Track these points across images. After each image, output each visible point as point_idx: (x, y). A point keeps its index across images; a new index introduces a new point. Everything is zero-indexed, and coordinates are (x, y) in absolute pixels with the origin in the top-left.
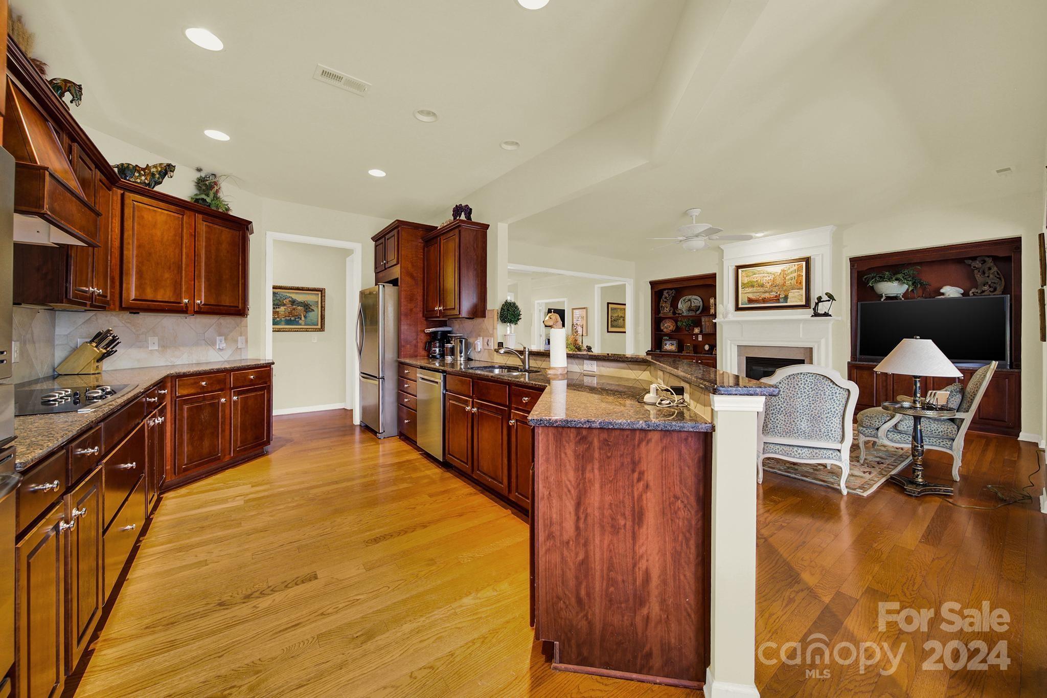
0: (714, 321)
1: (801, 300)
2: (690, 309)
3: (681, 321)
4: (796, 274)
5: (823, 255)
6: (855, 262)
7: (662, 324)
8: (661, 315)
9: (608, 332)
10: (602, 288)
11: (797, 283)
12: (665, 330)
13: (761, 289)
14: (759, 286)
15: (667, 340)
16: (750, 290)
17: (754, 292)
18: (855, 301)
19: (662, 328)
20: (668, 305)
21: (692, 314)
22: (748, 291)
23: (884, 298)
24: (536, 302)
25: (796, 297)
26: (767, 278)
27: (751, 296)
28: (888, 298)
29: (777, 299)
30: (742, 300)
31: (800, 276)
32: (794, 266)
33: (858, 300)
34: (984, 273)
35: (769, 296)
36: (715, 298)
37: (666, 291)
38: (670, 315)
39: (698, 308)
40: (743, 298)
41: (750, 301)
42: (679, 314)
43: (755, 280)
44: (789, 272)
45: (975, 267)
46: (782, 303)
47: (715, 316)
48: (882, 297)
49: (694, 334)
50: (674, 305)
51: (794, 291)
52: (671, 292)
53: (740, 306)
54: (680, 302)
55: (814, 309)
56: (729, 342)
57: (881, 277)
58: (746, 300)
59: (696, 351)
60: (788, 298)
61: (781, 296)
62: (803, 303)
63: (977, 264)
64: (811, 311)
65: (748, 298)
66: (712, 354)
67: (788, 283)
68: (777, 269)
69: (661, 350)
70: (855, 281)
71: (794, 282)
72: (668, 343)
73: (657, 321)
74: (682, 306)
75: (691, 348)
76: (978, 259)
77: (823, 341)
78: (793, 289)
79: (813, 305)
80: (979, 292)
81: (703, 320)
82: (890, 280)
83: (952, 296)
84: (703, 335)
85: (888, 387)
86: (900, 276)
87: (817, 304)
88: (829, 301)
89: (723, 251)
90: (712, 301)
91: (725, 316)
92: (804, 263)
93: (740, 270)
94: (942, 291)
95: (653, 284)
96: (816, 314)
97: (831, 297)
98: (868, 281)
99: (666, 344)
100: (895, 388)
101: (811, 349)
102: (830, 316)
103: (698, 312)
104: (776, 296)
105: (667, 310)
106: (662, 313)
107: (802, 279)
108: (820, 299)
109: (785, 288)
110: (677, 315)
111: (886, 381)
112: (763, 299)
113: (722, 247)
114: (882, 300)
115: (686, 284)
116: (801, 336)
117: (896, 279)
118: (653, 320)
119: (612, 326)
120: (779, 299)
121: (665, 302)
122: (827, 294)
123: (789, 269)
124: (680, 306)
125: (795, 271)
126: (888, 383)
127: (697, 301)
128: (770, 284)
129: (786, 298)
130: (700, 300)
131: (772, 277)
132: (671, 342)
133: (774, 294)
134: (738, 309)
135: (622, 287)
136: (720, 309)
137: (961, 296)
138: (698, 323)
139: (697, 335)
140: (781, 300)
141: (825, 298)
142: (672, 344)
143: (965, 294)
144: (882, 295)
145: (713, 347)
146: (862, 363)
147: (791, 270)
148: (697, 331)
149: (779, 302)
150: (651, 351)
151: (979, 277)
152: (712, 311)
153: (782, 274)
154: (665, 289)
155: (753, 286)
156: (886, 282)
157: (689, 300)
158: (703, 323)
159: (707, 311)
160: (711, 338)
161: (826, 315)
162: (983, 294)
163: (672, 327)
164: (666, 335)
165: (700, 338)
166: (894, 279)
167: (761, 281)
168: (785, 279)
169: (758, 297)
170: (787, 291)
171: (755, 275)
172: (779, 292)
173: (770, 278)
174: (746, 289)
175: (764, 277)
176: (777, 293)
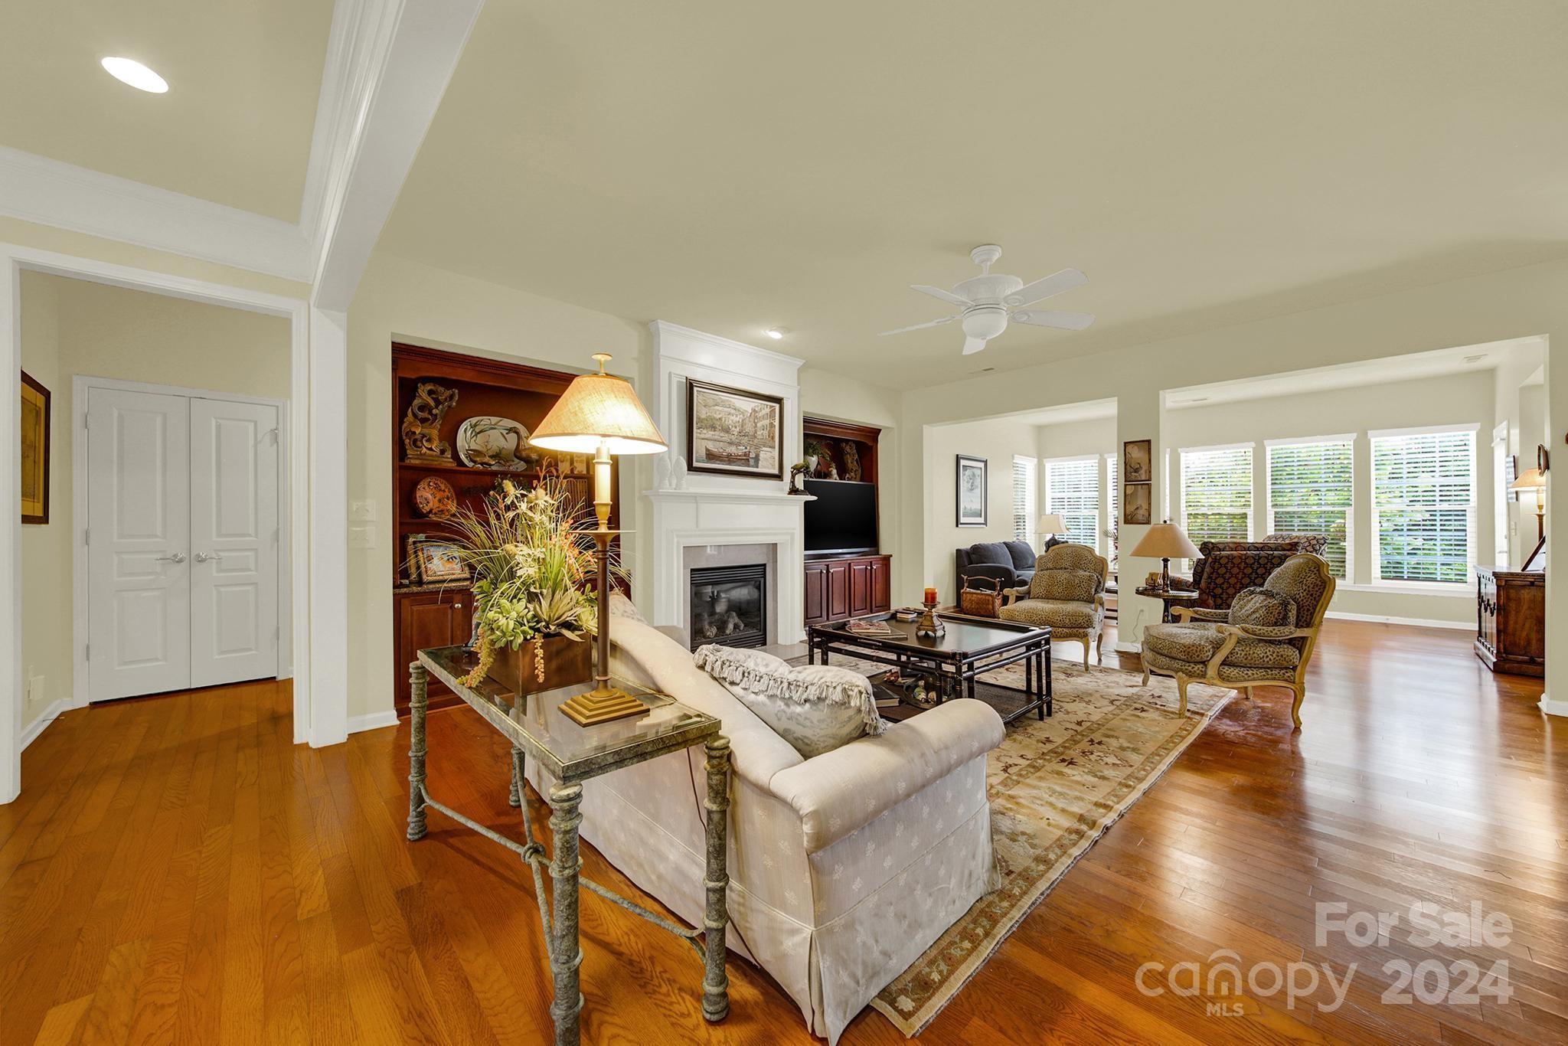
1: (773, 466)
11: (769, 437)
13: (726, 437)
14: (722, 430)
16: (711, 434)
17: (715, 440)
22: (706, 436)
25: (768, 460)
26: (734, 419)
27: (711, 446)
29: (746, 459)
30: (698, 452)
31: (772, 425)
32: (766, 408)
35: (735, 452)
40: (699, 449)
41: (711, 456)
43: (718, 417)
44: (760, 415)
46: (753, 467)
51: (766, 449)
53: (695, 464)
58: (703, 453)
62: (776, 471)
64: (786, 486)
65: (707, 450)
67: (759, 434)
68: (744, 405)
71: (766, 434)
78: (764, 446)
87: (792, 476)
89: (658, 335)
92: (777, 406)
93: (696, 392)
96: (793, 491)
99: (430, 558)
101: (775, 546)
104: (745, 454)
107: (775, 432)
109: (756, 441)
112: (727, 456)
113: (661, 324)
120: (748, 461)
123: (760, 409)
125: (768, 417)
128: (738, 429)
129: (757, 459)
131: (739, 417)
133: (741, 450)
134: (691, 468)
140: (752, 462)
147: (762, 412)
149: (748, 466)
153: (752, 416)
155: (713, 428)
167: (725, 421)
168: (756, 426)
169: (721, 450)
170: (757, 447)
171: (717, 408)
172: (748, 448)
173: (738, 419)
174: (705, 431)
175: (729, 414)
176: (746, 448)
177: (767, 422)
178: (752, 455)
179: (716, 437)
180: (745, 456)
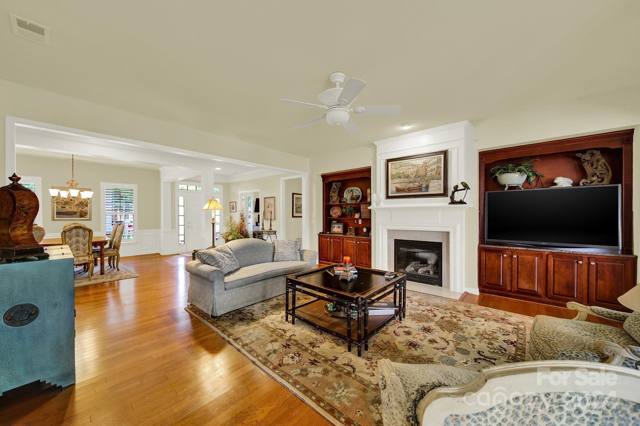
0: (369, 208)
1: (440, 189)
2: (352, 199)
3: (345, 208)
4: (436, 165)
5: (458, 148)
6: (483, 155)
7: (331, 211)
8: (331, 203)
9: (293, 217)
10: (286, 181)
11: (436, 174)
12: (334, 216)
13: (407, 180)
14: (405, 177)
15: (335, 224)
16: (398, 180)
17: (401, 183)
18: (483, 190)
19: (331, 214)
20: (336, 195)
21: (354, 202)
22: (396, 182)
23: (507, 188)
24: (240, 192)
25: (436, 186)
26: (412, 170)
27: (399, 186)
28: (510, 188)
29: (420, 188)
30: (391, 189)
31: (439, 167)
32: (434, 159)
33: (486, 190)
34: (592, 165)
35: (413, 186)
36: (371, 189)
37: (335, 183)
38: (338, 203)
39: (358, 197)
40: (392, 188)
41: (398, 190)
42: (344, 202)
43: (402, 172)
44: (430, 164)
45: (585, 160)
46: (424, 192)
47: (370, 204)
48: (505, 186)
49: (356, 219)
50: (341, 195)
51: (434, 181)
52: (338, 184)
53: (390, 195)
54: (345, 192)
55: (451, 197)
56: (381, 226)
57: (504, 169)
58: (394, 189)
59: (357, 234)
60: (429, 187)
61: (423, 186)
62: (442, 192)
63: (587, 157)
64: (448, 199)
65: (396, 188)
66: (368, 236)
67: (429, 174)
68: (419, 162)
69: (330, 232)
70: (483, 173)
71: (434, 173)
72: (336, 226)
73: (327, 208)
74: (347, 196)
75: (353, 231)
76: (587, 152)
77: (458, 227)
78: (433, 180)
79: (450, 194)
80: (589, 182)
81: (362, 207)
82: (513, 171)
83: (564, 186)
84: (363, 220)
85: (513, 268)
86: (522, 167)
87: (453, 193)
88: (464, 189)
89: (376, 146)
90: (368, 191)
91: (378, 204)
92: (443, 156)
93: (390, 163)
94: (556, 181)
95: (324, 177)
96: (453, 202)
97: (466, 187)
98: (494, 172)
99: (334, 227)
100: (519, 269)
101: (448, 233)
102: (465, 203)
103: (358, 201)
105: (335, 199)
106: (332, 202)
107: (441, 170)
108: (456, 189)
109: (426, 178)
110: (342, 203)
111: (511, 263)
112: (408, 189)
113: (375, 143)
114: (506, 189)
115: (348, 177)
116: (440, 222)
117: (518, 171)
118: (325, 207)
119: (297, 212)
120: (421, 189)
121: (334, 192)
122: (462, 183)
123: (430, 161)
124: (345, 195)
125: (435, 162)
126: (513, 265)
127: (357, 191)
128: (414, 175)
129: (427, 188)
130: (359, 190)
131: (416, 169)
132: (338, 225)
133: (417, 184)
134: (388, 197)
135: (300, 180)
136: (374, 198)
137: (571, 186)
138: (358, 210)
139: (357, 220)
140: (423, 189)
141: (461, 187)
142: (339, 227)
143: (576, 184)
144: (505, 185)
145: (369, 229)
146: (490, 246)
147: (432, 162)
148: (357, 216)
149: (421, 192)
150: (323, 233)
151: (589, 169)
152: (369, 200)
153: (424, 166)
154: (334, 182)
155: (400, 177)
156: (509, 174)
157: (352, 191)
158: (362, 210)
159: (365, 199)
160: (368, 221)
161: (461, 202)
162: (592, 184)
163: (339, 213)
164: (334, 220)
165: (360, 222)
166: (517, 170)
167: (406, 173)
168: (426, 170)
169: (404, 187)
170: (428, 181)
171: (401, 168)
172: (421, 183)
173: (414, 170)
174: (395, 180)
175: (409, 169)
176: (420, 183)
177: (435, 166)
178: (424, 186)
179: (401, 181)
180: (419, 187)
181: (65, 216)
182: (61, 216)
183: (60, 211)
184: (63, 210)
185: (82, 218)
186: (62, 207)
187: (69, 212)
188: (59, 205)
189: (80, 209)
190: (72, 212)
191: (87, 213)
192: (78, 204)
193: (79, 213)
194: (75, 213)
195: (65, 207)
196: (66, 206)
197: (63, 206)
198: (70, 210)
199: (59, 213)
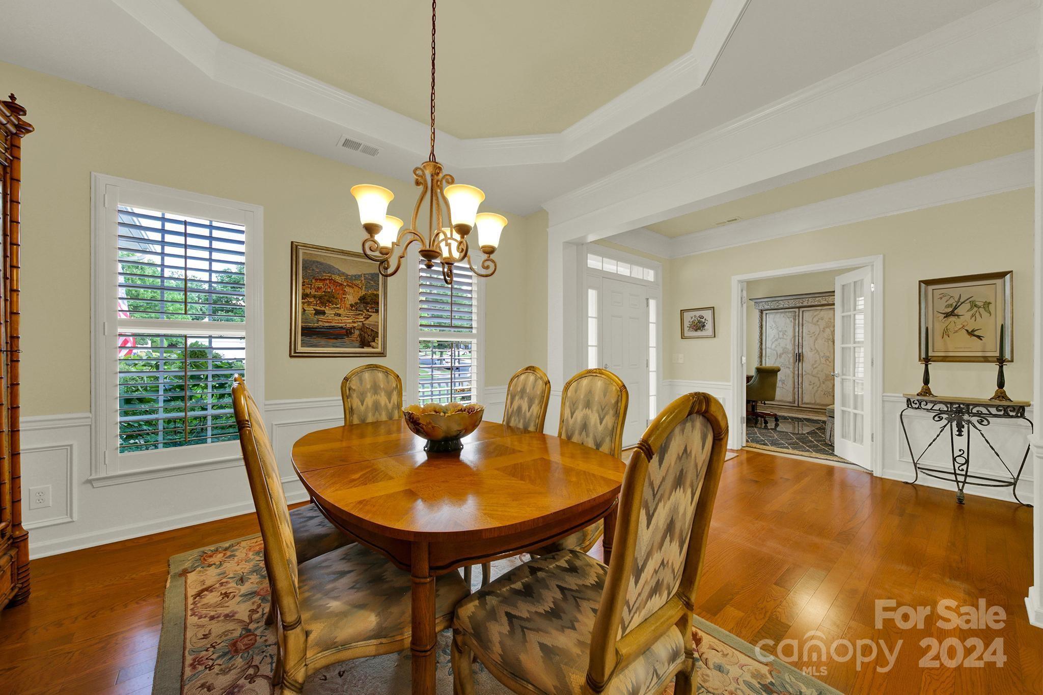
181: (323, 341)
182: (314, 340)
183: (311, 325)
184: (318, 321)
185: (366, 350)
186: (318, 313)
187: (333, 327)
188: (309, 304)
189: (361, 318)
190: (341, 328)
191: (377, 333)
192: (356, 303)
193: (357, 332)
194: (348, 332)
195: (323, 313)
196: (327, 310)
197: (318, 308)
198: (336, 322)
199: (308, 332)
